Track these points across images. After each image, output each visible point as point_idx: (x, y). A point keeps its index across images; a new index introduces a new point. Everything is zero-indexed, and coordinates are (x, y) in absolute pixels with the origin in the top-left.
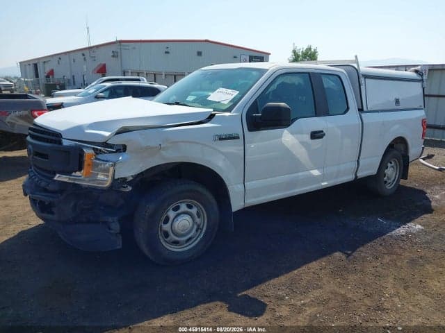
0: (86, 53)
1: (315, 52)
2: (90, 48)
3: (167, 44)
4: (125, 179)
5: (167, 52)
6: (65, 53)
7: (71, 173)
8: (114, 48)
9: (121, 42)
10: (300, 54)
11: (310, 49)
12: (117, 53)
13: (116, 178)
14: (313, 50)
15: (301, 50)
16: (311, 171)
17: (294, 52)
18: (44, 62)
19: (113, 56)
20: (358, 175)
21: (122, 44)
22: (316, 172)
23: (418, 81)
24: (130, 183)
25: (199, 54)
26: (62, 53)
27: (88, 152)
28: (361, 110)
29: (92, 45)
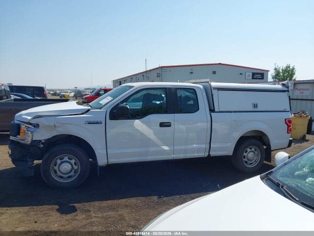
0: (144, 74)
1: (293, 69)
2: (146, 72)
3: (191, 67)
4: (40, 141)
5: (191, 73)
6: (134, 75)
7: (16, 135)
8: (158, 71)
9: (162, 67)
10: (281, 71)
11: (289, 67)
12: (160, 74)
13: (34, 139)
14: (291, 68)
15: (281, 68)
16: (162, 147)
17: (276, 69)
18: (125, 81)
19: (157, 76)
20: (210, 153)
21: (163, 69)
22: (166, 148)
23: (284, 91)
24: (42, 143)
25: (214, 73)
26: (132, 75)
27: (23, 127)
28: (212, 110)
29: (147, 70)
